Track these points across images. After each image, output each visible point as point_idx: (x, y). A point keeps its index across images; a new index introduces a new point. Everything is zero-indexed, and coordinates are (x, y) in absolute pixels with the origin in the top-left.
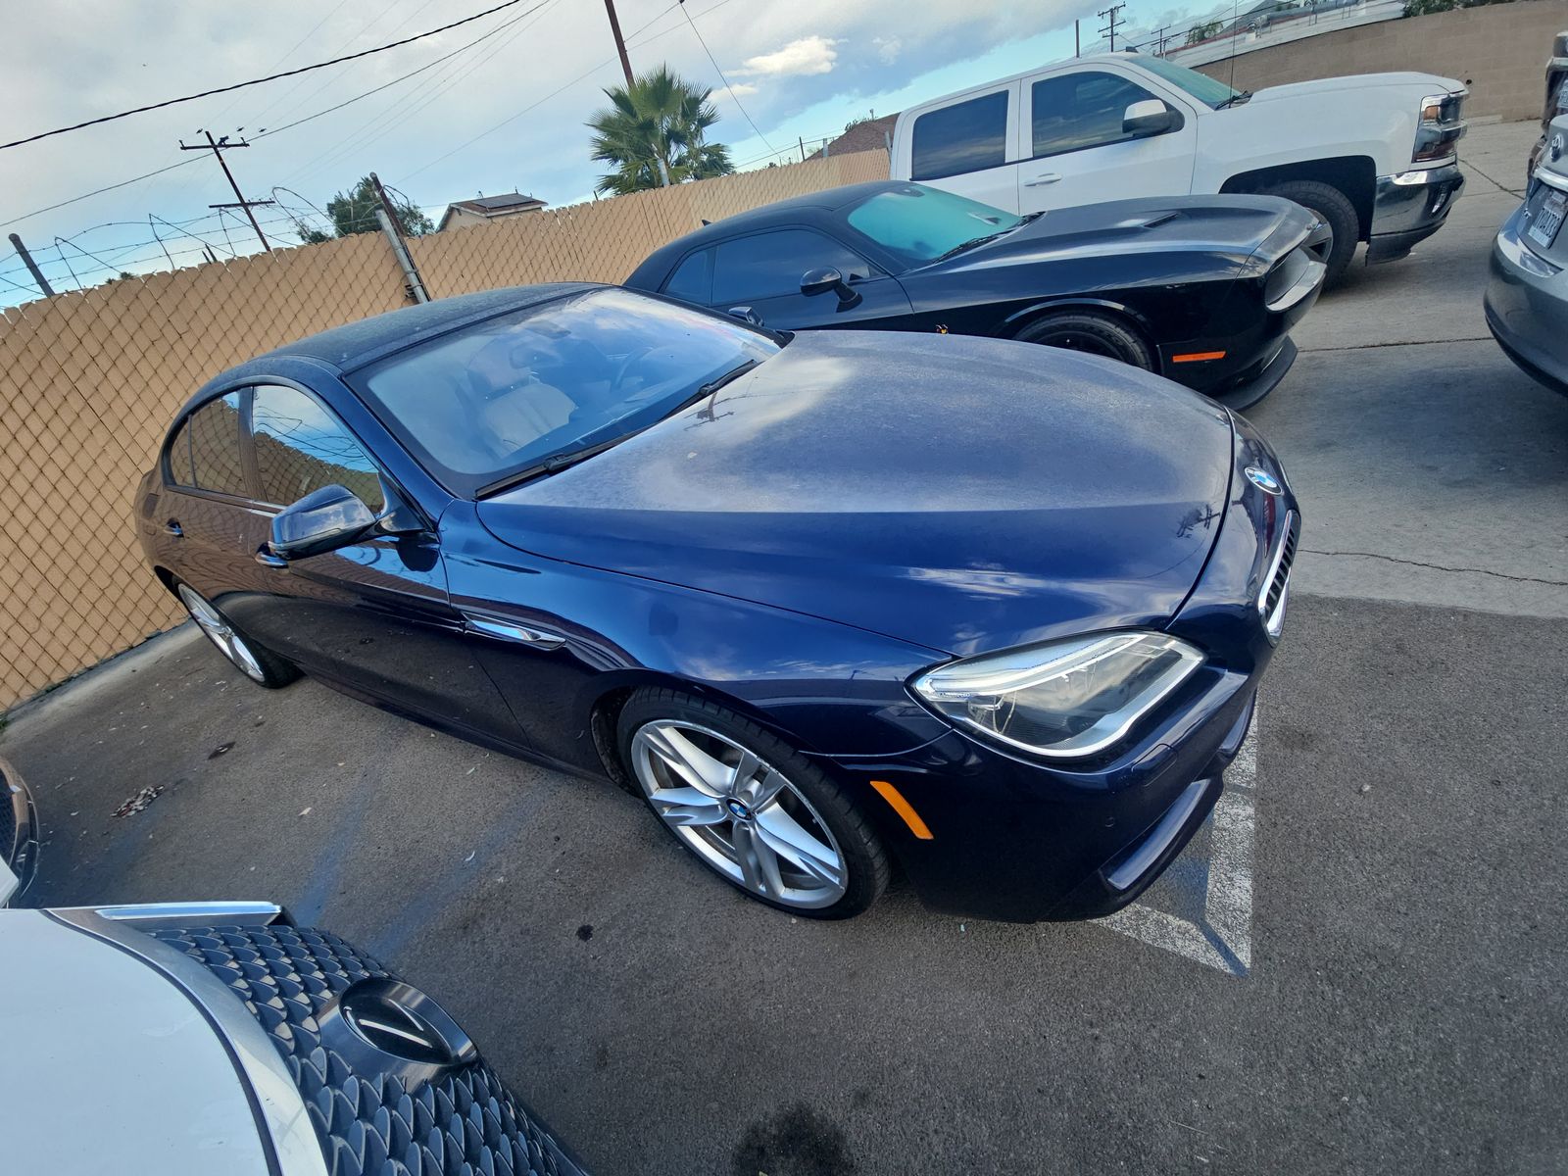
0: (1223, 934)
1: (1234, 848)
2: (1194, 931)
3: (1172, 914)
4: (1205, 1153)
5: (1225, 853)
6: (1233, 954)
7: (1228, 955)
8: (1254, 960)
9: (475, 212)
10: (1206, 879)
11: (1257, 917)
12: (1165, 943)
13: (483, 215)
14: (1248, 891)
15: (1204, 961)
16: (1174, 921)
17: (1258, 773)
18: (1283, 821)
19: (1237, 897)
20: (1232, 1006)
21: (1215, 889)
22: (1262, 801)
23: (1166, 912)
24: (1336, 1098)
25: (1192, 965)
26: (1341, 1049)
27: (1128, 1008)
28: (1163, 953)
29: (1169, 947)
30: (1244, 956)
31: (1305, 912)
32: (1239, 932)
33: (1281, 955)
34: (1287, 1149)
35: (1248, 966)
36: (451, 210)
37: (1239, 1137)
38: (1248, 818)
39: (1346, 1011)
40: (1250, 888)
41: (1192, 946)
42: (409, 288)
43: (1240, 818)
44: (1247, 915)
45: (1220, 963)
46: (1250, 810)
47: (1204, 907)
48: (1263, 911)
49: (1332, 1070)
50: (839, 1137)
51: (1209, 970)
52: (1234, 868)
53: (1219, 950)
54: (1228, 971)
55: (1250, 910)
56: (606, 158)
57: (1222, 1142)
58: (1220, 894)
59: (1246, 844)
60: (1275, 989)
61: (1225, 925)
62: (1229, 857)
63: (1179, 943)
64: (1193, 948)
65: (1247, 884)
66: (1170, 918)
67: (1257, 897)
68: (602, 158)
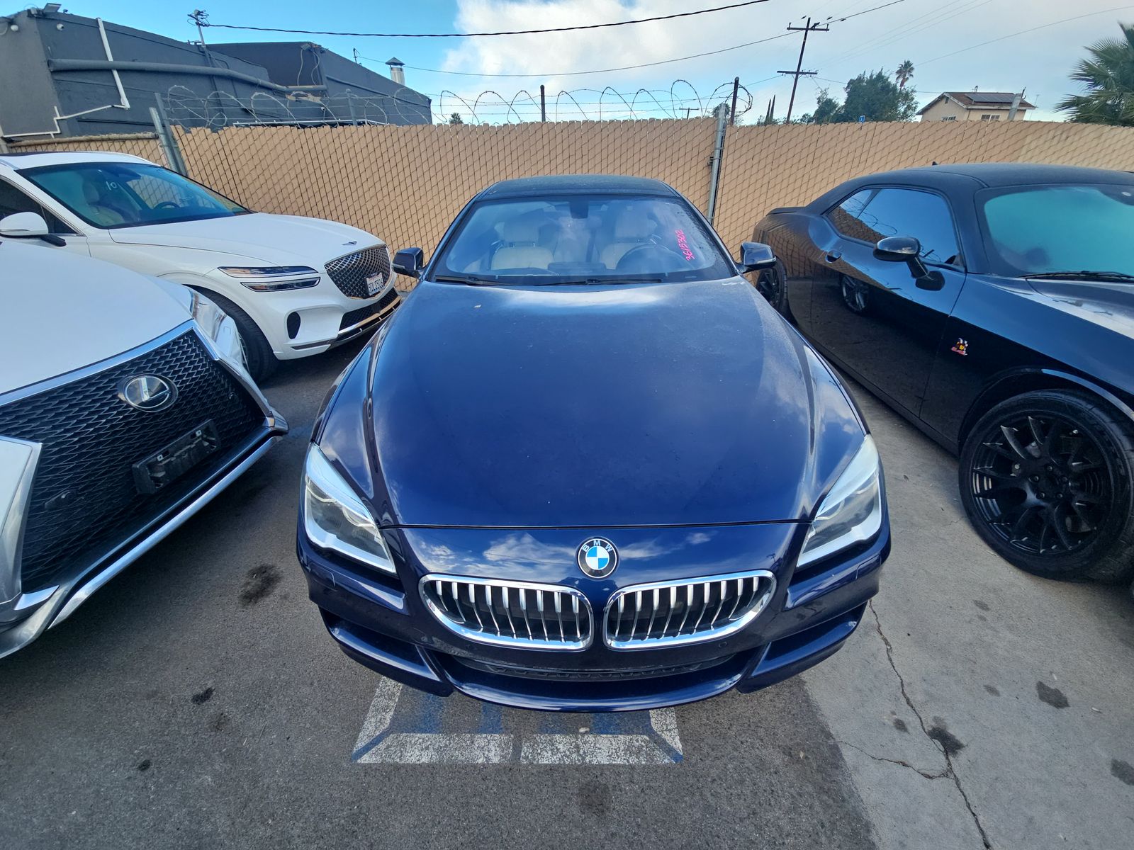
0: (382, 746)
1: (456, 749)
2: (382, 728)
3: (394, 714)
4: (249, 742)
5: (450, 743)
6: (367, 752)
7: (366, 749)
8: (364, 766)
9: (960, 103)
10: (425, 731)
11: (397, 767)
12: (373, 712)
13: (965, 107)
14: (418, 761)
15: (361, 735)
16: (389, 716)
17: (540, 766)
18: (490, 786)
19: (412, 753)
20: (331, 752)
21: (417, 739)
22: (510, 769)
23: (395, 710)
24: (272, 816)
25: (358, 727)
26: (303, 820)
27: (330, 697)
28: (366, 711)
29: (370, 714)
30: (365, 759)
31: (404, 800)
32: (384, 755)
33: (368, 783)
34: (245, 787)
35: (359, 761)
36: (941, 98)
37: (254, 760)
38: (488, 759)
39: (328, 825)
40: (421, 762)
41: (370, 729)
42: (712, 159)
43: (487, 753)
44: (398, 760)
45: (360, 744)
46: (496, 760)
47: (402, 732)
48: (403, 771)
49: (289, 814)
50: (267, 595)
51: (355, 739)
52: (437, 750)
53: (371, 743)
54: (355, 750)
55: (403, 762)
56: (1088, 80)
57: (252, 752)
58: (413, 742)
59: (460, 758)
60: (343, 779)
61: (388, 747)
62: (446, 746)
63: (373, 720)
64: (370, 728)
65: (425, 760)
66: (392, 713)
67: (414, 767)
68: (1083, 79)
